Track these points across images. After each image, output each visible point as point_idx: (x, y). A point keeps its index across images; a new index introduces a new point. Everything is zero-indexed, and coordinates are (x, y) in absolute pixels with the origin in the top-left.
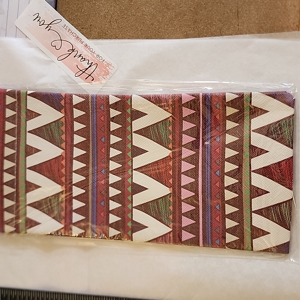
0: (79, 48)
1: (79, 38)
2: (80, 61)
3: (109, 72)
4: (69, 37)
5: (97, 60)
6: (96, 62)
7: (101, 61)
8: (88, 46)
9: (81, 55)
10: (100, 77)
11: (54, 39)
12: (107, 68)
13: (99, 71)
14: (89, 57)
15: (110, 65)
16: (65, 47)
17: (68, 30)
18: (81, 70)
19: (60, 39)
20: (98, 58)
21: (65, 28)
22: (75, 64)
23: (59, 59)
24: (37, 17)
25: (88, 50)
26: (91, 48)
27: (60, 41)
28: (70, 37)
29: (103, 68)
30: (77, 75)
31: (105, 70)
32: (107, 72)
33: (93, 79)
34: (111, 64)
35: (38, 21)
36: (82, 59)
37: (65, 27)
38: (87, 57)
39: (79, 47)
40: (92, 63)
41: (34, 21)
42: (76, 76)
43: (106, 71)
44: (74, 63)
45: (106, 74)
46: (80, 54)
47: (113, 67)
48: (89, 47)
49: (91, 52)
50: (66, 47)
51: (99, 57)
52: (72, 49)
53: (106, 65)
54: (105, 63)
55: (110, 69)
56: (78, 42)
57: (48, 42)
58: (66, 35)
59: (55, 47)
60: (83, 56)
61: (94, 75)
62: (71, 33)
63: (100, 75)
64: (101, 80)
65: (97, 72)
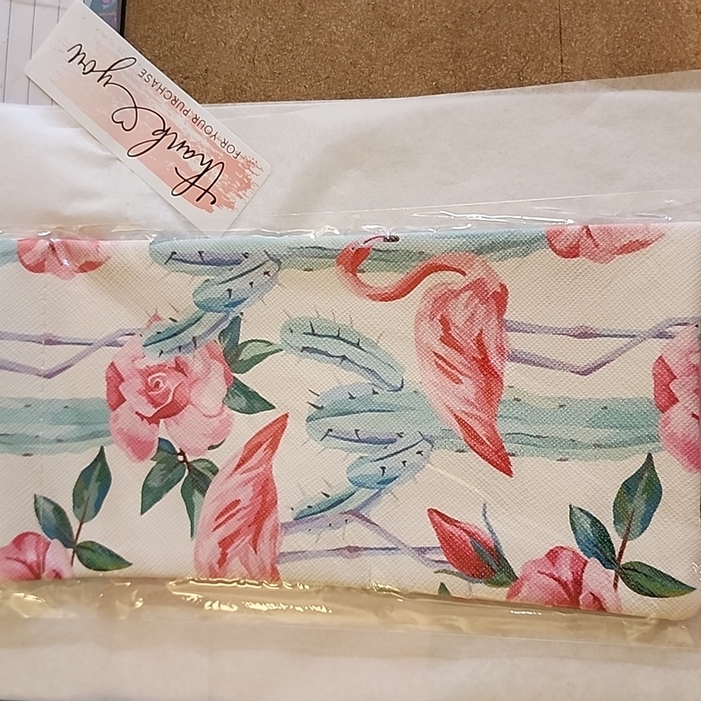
0: (179, 127)
1: (179, 102)
2: (184, 157)
3: (252, 182)
4: (153, 101)
5: (222, 155)
6: (220, 158)
7: (231, 155)
8: (200, 119)
9: (185, 142)
10: (231, 195)
11: (119, 105)
12: (247, 171)
13: (229, 180)
14: (202, 146)
15: (253, 164)
16: (145, 123)
17: (151, 82)
19: (134, 106)
20: (225, 150)
21: (145, 80)
22: (171, 166)
23: (133, 152)
24: (78, 54)
25: (200, 130)
26: (207, 124)
27: (134, 109)
28: (158, 99)
29: (237, 173)
30: (176, 191)
31: (241, 177)
32: (247, 182)
33: (213, 199)
34: (256, 162)
35: (79, 64)
36: (187, 152)
37: (145, 76)
38: (200, 147)
39: (178, 122)
40: (211, 161)
41: (71, 63)
42: (174, 193)
43: (245, 179)
44: (168, 164)
45: (244, 185)
46: (182, 141)
47: (261, 169)
48: (203, 123)
49: (207, 135)
50: (148, 125)
51: (226, 147)
52: (162, 128)
53: (243, 164)
54: (242, 161)
55: (253, 173)
56: (177, 112)
57: (105, 112)
58: (147, 96)
59: (120, 124)
60: (190, 145)
61: (216, 189)
62: (160, 91)
63: (231, 190)
64: (233, 201)
65: (223, 182)
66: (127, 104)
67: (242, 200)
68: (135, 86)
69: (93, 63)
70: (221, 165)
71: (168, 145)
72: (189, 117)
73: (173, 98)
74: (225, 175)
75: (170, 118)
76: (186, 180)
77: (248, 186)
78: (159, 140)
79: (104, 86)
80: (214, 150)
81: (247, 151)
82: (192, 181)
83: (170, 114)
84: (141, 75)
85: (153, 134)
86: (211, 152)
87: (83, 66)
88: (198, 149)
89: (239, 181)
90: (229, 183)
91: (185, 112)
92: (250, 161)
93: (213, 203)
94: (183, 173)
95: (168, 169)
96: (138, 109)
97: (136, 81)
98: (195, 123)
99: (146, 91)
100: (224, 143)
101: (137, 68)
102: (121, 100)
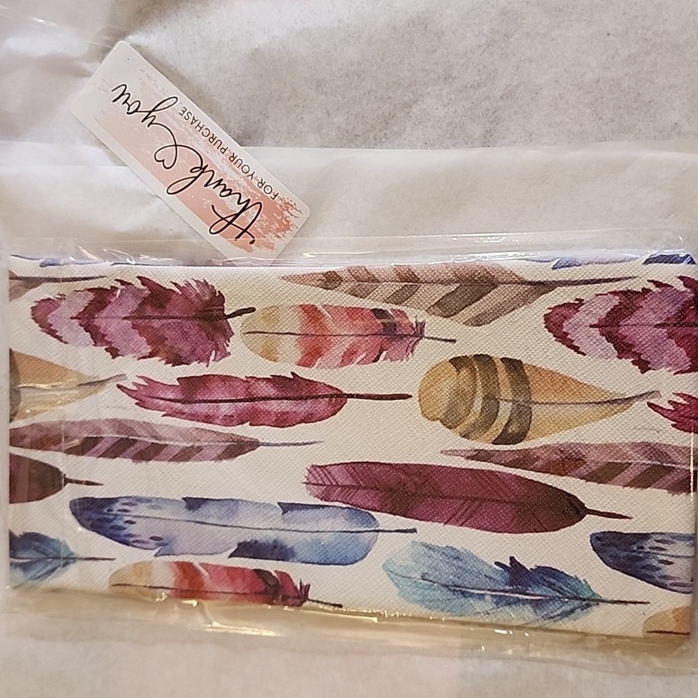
66: (168, 143)
67: (281, 241)
68: (176, 125)
69: (138, 103)
70: (259, 205)
71: (205, 183)
72: (227, 155)
73: (211, 136)
74: (263, 216)
75: (207, 155)
76: (223, 219)
77: (287, 228)
78: (196, 178)
79: (149, 126)
80: (252, 191)
81: (285, 193)
82: (229, 219)
83: (208, 152)
84: (182, 113)
85: (191, 171)
86: (248, 191)
87: (127, 106)
88: (235, 188)
89: (277, 222)
90: (268, 223)
91: (223, 151)
92: (288, 203)
93: (251, 243)
94: (220, 211)
95: (205, 207)
96: (178, 147)
97: (177, 120)
98: (232, 161)
99: (185, 129)
100: (261, 183)
101: (178, 107)
102: (163, 138)
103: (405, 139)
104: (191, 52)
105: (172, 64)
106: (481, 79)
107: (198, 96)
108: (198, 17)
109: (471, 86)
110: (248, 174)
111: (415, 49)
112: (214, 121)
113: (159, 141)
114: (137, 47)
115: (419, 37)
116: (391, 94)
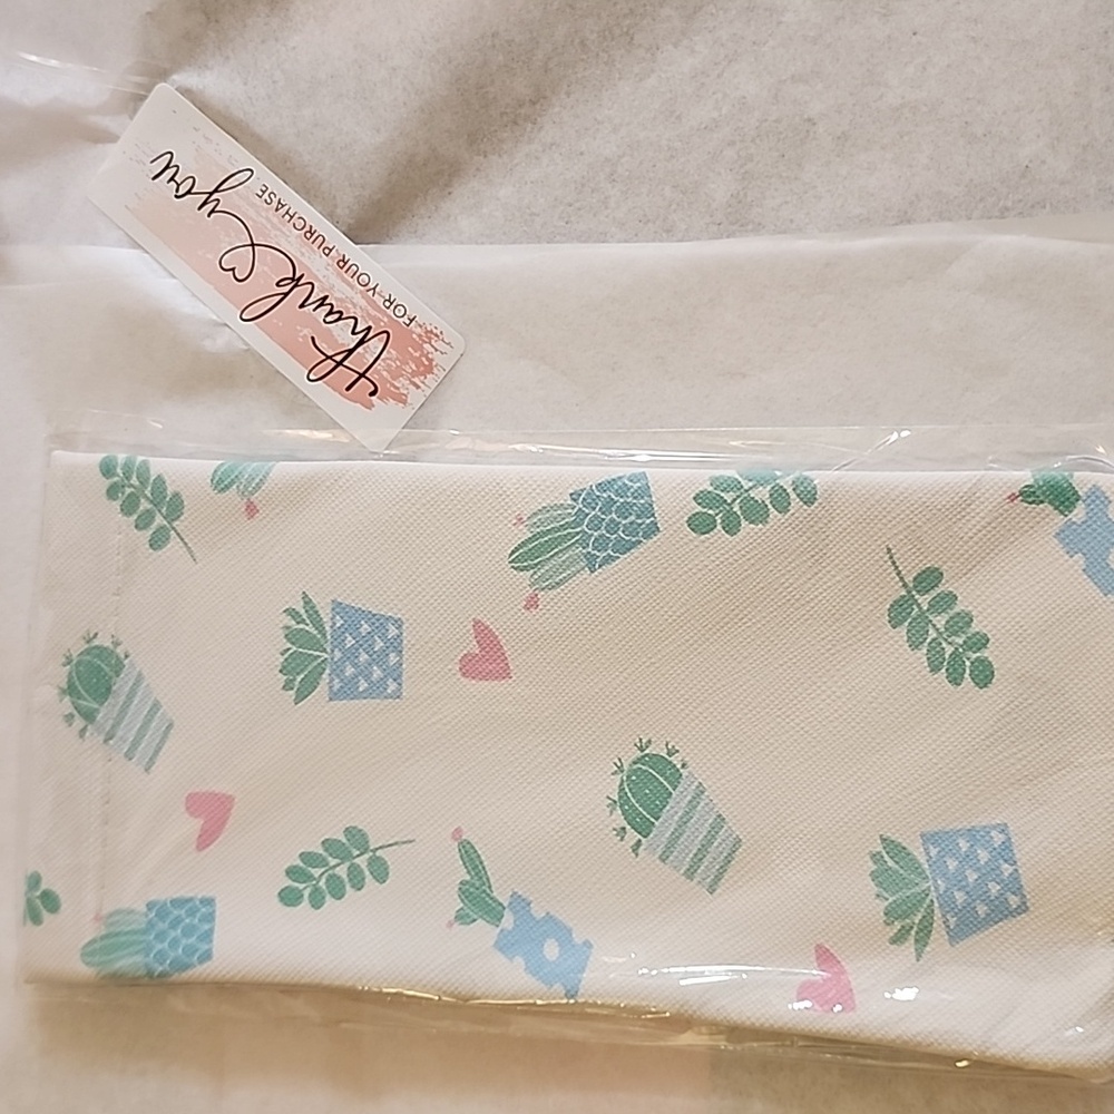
0: (317, 273)
1: (316, 234)
2: (325, 321)
3: (434, 363)
4: (278, 233)
5: (386, 320)
6: (382, 324)
7: (401, 320)
8: (350, 263)
9: (326, 297)
10: (402, 382)
11: (231, 244)
12: (426, 346)
13: (397, 359)
14: (355, 305)
15: (436, 335)
16: (266, 269)
17: (275, 204)
18: (330, 358)
19: (249, 242)
20: (390, 312)
21: (266, 201)
22: (305, 335)
23: (247, 315)
24: (167, 167)
25: (351, 280)
26: (360, 271)
27: (250, 248)
28: (284, 229)
29: (410, 349)
30: (315, 374)
31: (417, 354)
32: (427, 363)
33: (373, 388)
34: (441, 333)
35: (169, 182)
36: (330, 313)
38: (350, 306)
39: (317, 267)
40: (369, 328)
41: (156, 180)
42: (312, 377)
43: (424, 359)
44: (301, 332)
45: (422, 369)
46: (322, 295)
47: (449, 344)
48: (354, 268)
49: (362, 288)
50: (270, 270)
51: (392, 307)
52: (291, 275)
53: (420, 336)
54: (418, 330)
55: (436, 350)
56: (314, 251)
57: (209, 256)
58: (269, 226)
59: (231, 273)
60: (334, 303)
61: (378, 372)
62: (287, 217)
63: (402, 375)
64: (405, 392)
65: (389, 362)
66: (241, 241)
67: (420, 390)
68: (252, 213)
69: (191, 180)
70: (385, 335)
71: (300, 302)
72: (333, 258)
73: (307, 229)
74: (391, 351)
75: (302, 259)
76: (328, 357)
77: (429, 369)
78: (286, 294)
79: (209, 216)
80: (373, 313)
81: (427, 317)
82: (338, 358)
83: (303, 254)
84: (260, 193)
85: (278, 285)
86: (369, 314)
87: (175, 186)
88: (348, 310)
89: (413, 362)
90: (398, 363)
91: (327, 251)
92: (431, 332)
93: (372, 394)
94: (324, 345)
95: (300, 339)
96: (256, 248)
97: (253, 205)
98: (342, 268)
99: (267, 219)
100: (389, 301)
101: (254, 185)
102: (233, 235)
103: (607, 217)
104: (270, 97)
105: (242, 116)
106: (720, 116)
107: (283, 166)
108: (277, 40)
109: (705, 128)
110: (367, 288)
111: (617, 76)
112: (312, 205)
113: (227, 239)
114: (186, 92)
115: (622, 57)
116: (584, 148)
